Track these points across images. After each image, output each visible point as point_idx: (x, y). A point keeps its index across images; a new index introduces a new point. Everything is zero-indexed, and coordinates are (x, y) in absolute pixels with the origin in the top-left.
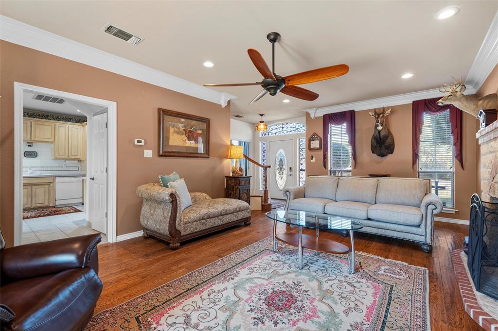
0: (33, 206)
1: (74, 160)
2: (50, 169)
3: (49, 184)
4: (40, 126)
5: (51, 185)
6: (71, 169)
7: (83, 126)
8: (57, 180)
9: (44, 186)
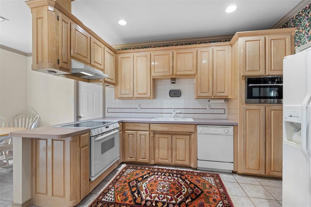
0: (173, 163)
1: (220, 99)
2: (192, 111)
3: (190, 134)
4: (181, 55)
5: (192, 136)
6: (216, 111)
7: (231, 45)
8: (200, 129)
9: (184, 137)
